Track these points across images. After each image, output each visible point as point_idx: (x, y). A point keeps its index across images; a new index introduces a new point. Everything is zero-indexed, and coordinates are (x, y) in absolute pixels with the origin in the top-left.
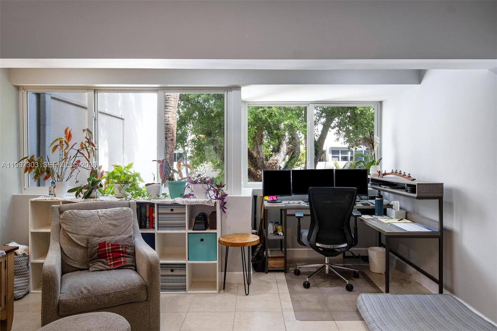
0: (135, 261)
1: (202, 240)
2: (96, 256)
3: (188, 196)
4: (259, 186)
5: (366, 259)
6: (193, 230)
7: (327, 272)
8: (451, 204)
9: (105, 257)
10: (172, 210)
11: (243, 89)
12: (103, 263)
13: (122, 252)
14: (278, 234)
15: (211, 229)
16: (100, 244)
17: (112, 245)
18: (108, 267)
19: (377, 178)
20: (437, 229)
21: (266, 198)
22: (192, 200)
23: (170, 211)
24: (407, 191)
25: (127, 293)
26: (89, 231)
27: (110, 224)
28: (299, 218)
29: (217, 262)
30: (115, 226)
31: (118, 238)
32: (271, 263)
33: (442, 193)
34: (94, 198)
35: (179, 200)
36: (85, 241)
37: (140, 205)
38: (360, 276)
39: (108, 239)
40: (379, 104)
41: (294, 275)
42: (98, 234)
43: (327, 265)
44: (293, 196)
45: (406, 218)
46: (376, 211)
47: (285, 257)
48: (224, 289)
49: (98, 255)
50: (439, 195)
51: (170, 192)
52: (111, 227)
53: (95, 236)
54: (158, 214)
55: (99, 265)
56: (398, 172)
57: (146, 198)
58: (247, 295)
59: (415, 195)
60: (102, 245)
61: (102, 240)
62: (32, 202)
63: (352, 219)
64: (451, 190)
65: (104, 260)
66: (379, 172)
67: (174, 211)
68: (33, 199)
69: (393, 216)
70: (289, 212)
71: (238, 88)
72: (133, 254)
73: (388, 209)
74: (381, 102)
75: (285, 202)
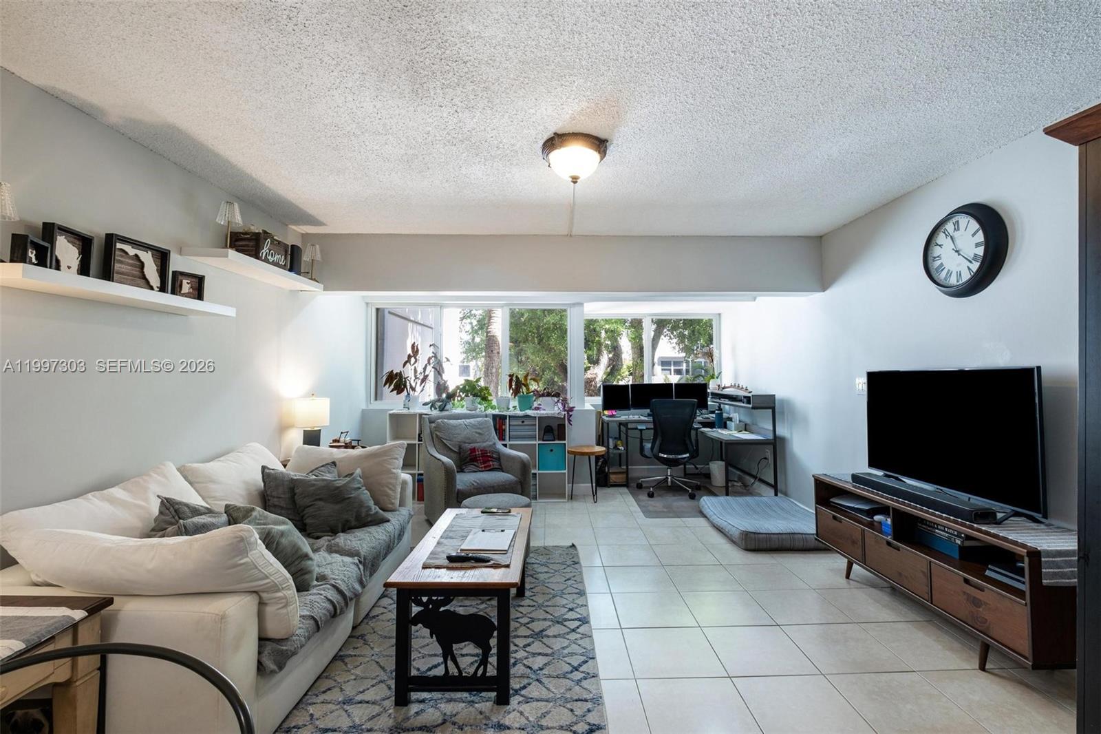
0: (500, 465)
1: (552, 450)
2: (468, 460)
3: (537, 409)
4: (599, 400)
5: (708, 476)
6: (543, 441)
7: (669, 484)
8: (783, 413)
9: (476, 461)
10: (523, 422)
11: (585, 304)
12: (475, 465)
13: (490, 456)
14: (619, 449)
15: (559, 439)
16: (470, 449)
17: (481, 451)
18: (480, 469)
19: (716, 391)
20: (771, 437)
21: (606, 412)
22: (542, 413)
23: (520, 423)
24: (743, 403)
25: (507, 486)
26: (460, 438)
27: (476, 432)
28: (641, 430)
29: (566, 471)
30: (479, 434)
31: (485, 444)
32: (613, 478)
33: (775, 403)
34: (448, 410)
35: (529, 412)
36: (458, 448)
37: (495, 417)
38: (702, 489)
39: (476, 445)
40: (718, 316)
41: (636, 489)
42: (467, 441)
43: (669, 477)
44: (632, 411)
45: (746, 430)
46: (716, 423)
47: (627, 472)
48: (572, 499)
49: (470, 459)
50: (772, 405)
51: (519, 405)
52: (477, 435)
53: (465, 443)
54: (509, 425)
55: (472, 467)
56: (737, 385)
57: (497, 410)
58: (595, 502)
59: (751, 406)
60: (473, 450)
61: (472, 446)
62: (390, 415)
63: (693, 433)
64: (782, 401)
65: (475, 463)
66: (719, 386)
67: (525, 423)
68: (391, 412)
69: (733, 428)
70: (630, 426)
71: (581, 304)
72: (499, 459)
73: (728, 422)
74: (720, 314)
75: (624, 416)
